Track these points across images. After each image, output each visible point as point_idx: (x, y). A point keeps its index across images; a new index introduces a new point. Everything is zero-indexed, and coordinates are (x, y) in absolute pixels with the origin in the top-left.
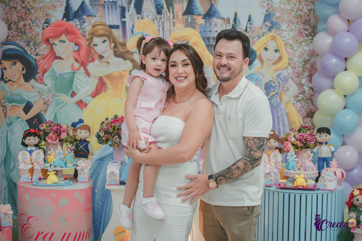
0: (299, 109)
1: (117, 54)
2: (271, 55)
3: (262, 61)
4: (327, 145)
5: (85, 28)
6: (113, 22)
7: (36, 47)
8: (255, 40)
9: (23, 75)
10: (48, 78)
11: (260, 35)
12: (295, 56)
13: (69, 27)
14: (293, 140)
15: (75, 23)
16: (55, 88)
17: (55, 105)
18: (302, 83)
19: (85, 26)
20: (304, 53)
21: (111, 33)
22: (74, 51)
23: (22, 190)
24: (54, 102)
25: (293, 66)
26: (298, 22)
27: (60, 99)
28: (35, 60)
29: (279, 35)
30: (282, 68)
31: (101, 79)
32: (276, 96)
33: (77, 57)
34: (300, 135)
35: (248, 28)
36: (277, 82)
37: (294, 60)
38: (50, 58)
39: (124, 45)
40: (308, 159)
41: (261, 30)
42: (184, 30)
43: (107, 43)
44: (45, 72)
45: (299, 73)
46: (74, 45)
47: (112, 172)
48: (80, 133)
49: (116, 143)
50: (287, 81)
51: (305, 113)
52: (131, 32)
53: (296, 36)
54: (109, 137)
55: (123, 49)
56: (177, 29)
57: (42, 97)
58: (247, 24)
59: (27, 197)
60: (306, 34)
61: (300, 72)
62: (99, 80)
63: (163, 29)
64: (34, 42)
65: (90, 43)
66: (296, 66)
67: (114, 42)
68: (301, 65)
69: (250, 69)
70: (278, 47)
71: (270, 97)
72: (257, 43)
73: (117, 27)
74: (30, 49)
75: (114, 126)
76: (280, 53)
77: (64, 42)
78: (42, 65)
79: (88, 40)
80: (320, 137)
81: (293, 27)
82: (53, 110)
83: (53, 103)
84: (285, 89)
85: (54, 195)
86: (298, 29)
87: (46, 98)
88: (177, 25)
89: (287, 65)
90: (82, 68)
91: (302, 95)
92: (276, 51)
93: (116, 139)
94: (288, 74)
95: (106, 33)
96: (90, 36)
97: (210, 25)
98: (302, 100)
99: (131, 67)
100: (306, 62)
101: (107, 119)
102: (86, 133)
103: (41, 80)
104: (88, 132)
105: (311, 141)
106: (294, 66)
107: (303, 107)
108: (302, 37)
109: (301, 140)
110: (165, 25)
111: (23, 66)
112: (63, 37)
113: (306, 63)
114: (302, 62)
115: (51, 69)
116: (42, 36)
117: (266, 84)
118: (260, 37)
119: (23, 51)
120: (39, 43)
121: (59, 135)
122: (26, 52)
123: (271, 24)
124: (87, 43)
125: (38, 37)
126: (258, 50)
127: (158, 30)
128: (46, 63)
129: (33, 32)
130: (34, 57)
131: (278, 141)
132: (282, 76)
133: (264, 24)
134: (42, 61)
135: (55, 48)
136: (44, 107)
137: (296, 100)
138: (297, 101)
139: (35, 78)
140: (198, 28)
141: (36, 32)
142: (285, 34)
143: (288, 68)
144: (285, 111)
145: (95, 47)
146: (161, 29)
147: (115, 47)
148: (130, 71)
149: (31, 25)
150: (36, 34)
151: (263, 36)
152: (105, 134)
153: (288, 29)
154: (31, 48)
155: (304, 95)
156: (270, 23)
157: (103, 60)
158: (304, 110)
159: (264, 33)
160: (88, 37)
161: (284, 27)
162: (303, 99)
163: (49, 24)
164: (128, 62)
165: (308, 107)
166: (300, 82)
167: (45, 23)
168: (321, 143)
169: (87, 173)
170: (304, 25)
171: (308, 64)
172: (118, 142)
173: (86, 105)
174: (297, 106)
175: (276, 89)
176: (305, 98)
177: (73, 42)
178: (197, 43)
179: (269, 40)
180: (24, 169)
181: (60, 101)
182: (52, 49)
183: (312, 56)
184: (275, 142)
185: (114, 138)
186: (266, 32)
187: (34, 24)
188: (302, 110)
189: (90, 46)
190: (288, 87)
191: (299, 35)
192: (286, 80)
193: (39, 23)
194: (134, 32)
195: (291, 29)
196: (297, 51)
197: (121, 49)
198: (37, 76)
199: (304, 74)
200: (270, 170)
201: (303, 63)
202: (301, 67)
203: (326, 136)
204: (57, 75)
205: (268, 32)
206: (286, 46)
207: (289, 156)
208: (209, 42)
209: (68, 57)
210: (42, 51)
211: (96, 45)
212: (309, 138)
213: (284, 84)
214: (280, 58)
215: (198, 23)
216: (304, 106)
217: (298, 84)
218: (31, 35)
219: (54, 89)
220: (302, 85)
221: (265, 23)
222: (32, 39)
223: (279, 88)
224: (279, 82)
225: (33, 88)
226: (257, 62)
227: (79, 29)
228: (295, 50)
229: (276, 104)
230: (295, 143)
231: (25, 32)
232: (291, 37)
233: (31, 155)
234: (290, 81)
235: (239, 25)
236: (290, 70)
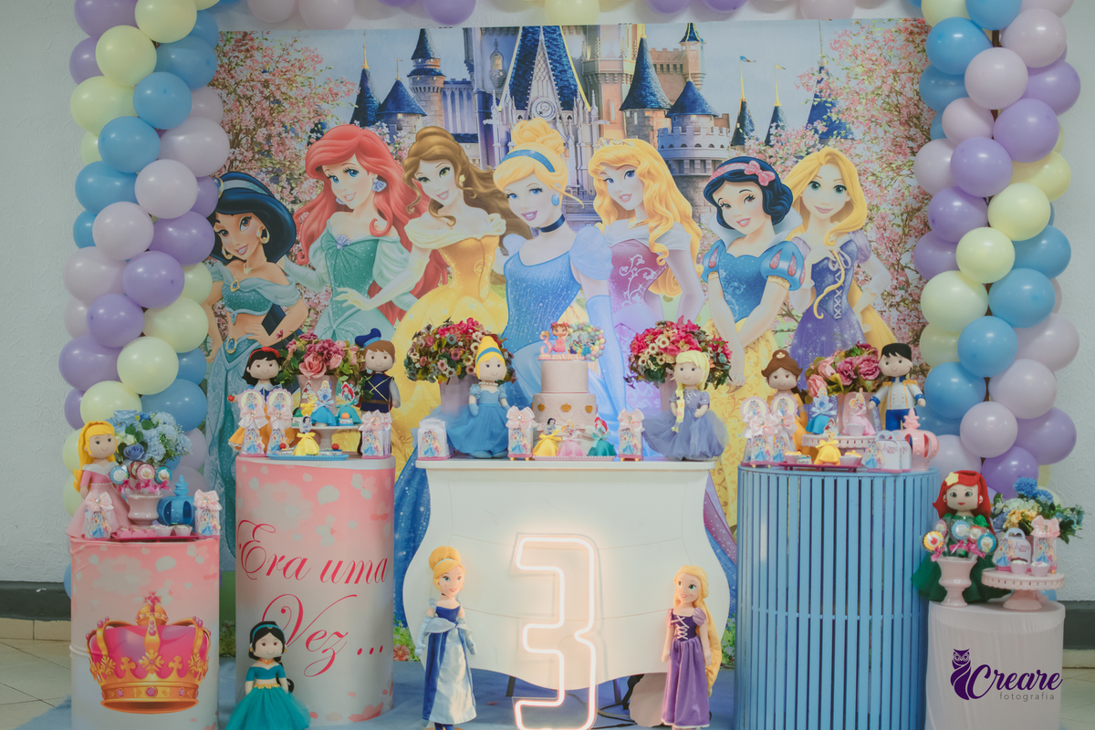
0: (894, 326)
1: (472, 200)
2: (826, 198)
3: (804, 212)
4: (904, 381)
5: (401, 141)
6: (463, 127)
7: (293, 185)
8: (789, 163)
9: (263, 245)
10: (319, 253)
11: (801, 152)
12: (885, 201)
13: (365, 139)
14: (829, 371)
15: (378, 132)
16: (334, 275)
17: (333, 313)
18: (903, 262)
19: (401, 137)
20: (906, 193)
21: (460, 151)
22: (377, 193)
23: (244, 469)
24: (330, 306)
25: (879, 224)
26: (890, 122)
27: (346, 301)
28: (291, 214)
29: (846, 151)
30: (855, 229)
31: (435, 255)
32: (839, 293)
33: (384, 206)
34: (846, 362)
35: (772, 137)
36: (840, 260)
37: (882, 210)
38: (323, 208)
39: (487, 178)
40: (857, 412)
41: (804, 140)
42: (624, 143)
43: (450, 173)
44: (311, 239)
45: (894, 240)
46: (376, 181)
47: (430, 432)
48: (373, 358)
49: (444, 375)
50: (866, 258)
51: (910, 334)
52: (503, 150)
53: (888, 153)
54: (430, 363)
55: (486, 187)
56: (608, 142)
57: (305, 296)
58: (771, 127)
59: (253, 483)
60: (911, 148)
61: (897, 238)
62: (430, 257)
63: (576, 142)
64: (288, 172)
65: (412, 175)
66: (887, 223)
67: (466, 172)
68: (898, 221)
69: (776, 231)
70: (843, 179)
71: (824, 297)
72: (793, 170)
73: (471, 139)
74: (280, 189)
75: (440, 339)
76: (848, 194)
77: (355, 172)
78: (305, 223)
79: (407, 169)
80: (887, 364)
81: (880, 132)
82: (328, 325)
83: (329, 309)
84: (861, 278)
85: (307, 478)
86: (892, 136)
87: (313, 297)
88: (607, 133)
89: (866, 220)
90: (394, 230)
91: (902, 292)
92: (839, 189)
93: (442, 365)
94: (868, 244)
95: (448, 151)
96: (412, 159)
97: (684, 131)
98: (902, 303)
99: (503, 229)
100: (911, 213)
101: (429, 328)
102: (385, 358)
103: (303, 257)
104: (389, 357)
105: (868, 374)
106: (882, 223)
107: (904, 320)
108: (900, 156)
109: (846, 372)
110: (579, 132)
111: (264, 228)
112: (353, 162)
113: (912, 216)
114: (902, 215)
115: (325, 232)
116: (307, 159)
117: (814, 266)
118: (802, 157)
119: (264, 192)
120: (300, 175)
121: (327, 360)
122: (270, 195)
123: (826, 126)
124: (406, 175)
125: (298, 163)
126: (795, 187)
127: (564, 144)
128: (313, 221)
129: (288, 152)
130: (289, 207)
131: (794, 374)
132: (852, 247)
133: (810, 126)
134: (305, 215)
135: (334, 185)
136: (308, 316)
137: (888, 304)
138: (891, 306)
139: (289, 254)
140: (656, 139)
141: (294, 150)
142: (859, 149)
143: (868, 228)
144: (861, 330)
145: (422, 183)
146: (571, 143)
147: (468, 183)
148: (502, 237)
149: (284, 135)
150: (294, 156)
151: (808, 154)
152: (420, 356)
153: (867, 138)
154: (283, 187)
155: (907, 291)
156: (825, 124)
157: (441, 212)
158: (908, 327)
159: (808, 148)
160: (406, 162)
161: (857, 132)
162: (903, 300)
163: (322, 134)
164: (496, 216)
165: (916, 321)
166: (898, 261)
167: (312, 131)
168: (891, 379)
169: (381, 438)
170: (907, 127)
171: (917, 218)
172: (446, 373)
173: (402, 314)
174: (889, 318)
175: (839, 277)
176: (911, 299)
177: (374, 172)
178: (653, 171)
179: (821, 164)
180: (250, 428)
181: (345, 305)
182: (328, 188)
183: (927, 199)
184: (787, 377)
185: (439, 363)
186: (814, 146)
187: (288, 132)
188: (901, 326)
189: (413, 181)
190: (868, 272)
191: (894, 151)
192: (862, 256)
193: (299, 130)
194: (511, 151)
195: (876, 138)
196: (889, 188)
197: (481, 189)
198: (295, 249)
199: (905, 242)
200: (766, 429)
201: (905, 216)
202: (899, 226)
203: (900, 362)
204: (339, 247)
205: (819, 146)
206: (863, 178)
207: (817, 404)
208: (681, 169)
209: (363, 205)
210: (305, 192)
211: (425, 179)
212: (864, 368)
213: (859, 266)
214: (849, 206)
215: (655, 128)
216: (907, 317)
217: (893, 264)
218: (282, 159)
219: (332, 277)
220: (903, 269)
221: (813, 124)
222: (284, 165)
223: (846, 274)
224: (846, 262)
225: (286, 274)
226: (793, 215)
227: (389, 144)
228: (884, 185)
229: (838, 312)
230: (832, 379)
231: (269, 151)
232: (875, 156)
233: (266, 400)
234: (873, 257)
235: (752, 130)
236: (872, 233)
